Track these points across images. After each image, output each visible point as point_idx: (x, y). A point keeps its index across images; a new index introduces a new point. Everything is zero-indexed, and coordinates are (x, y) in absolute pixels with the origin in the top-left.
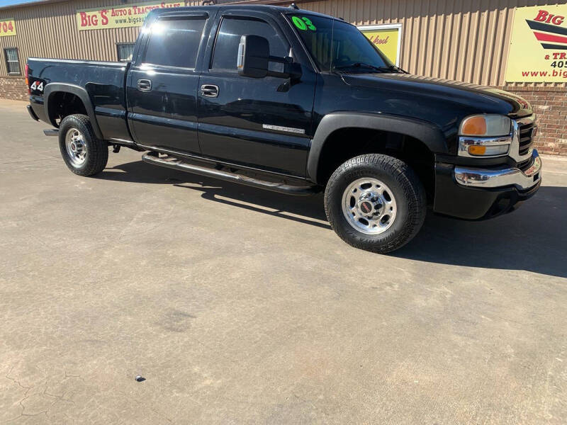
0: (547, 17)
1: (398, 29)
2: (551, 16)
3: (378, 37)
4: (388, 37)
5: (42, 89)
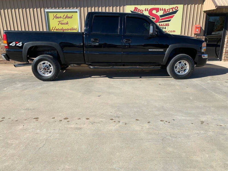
0: (138, 10)
1: (77, 12)
2: (139, 10)
3: (67, 15)
4: (72, 15)
5: (21, 45)
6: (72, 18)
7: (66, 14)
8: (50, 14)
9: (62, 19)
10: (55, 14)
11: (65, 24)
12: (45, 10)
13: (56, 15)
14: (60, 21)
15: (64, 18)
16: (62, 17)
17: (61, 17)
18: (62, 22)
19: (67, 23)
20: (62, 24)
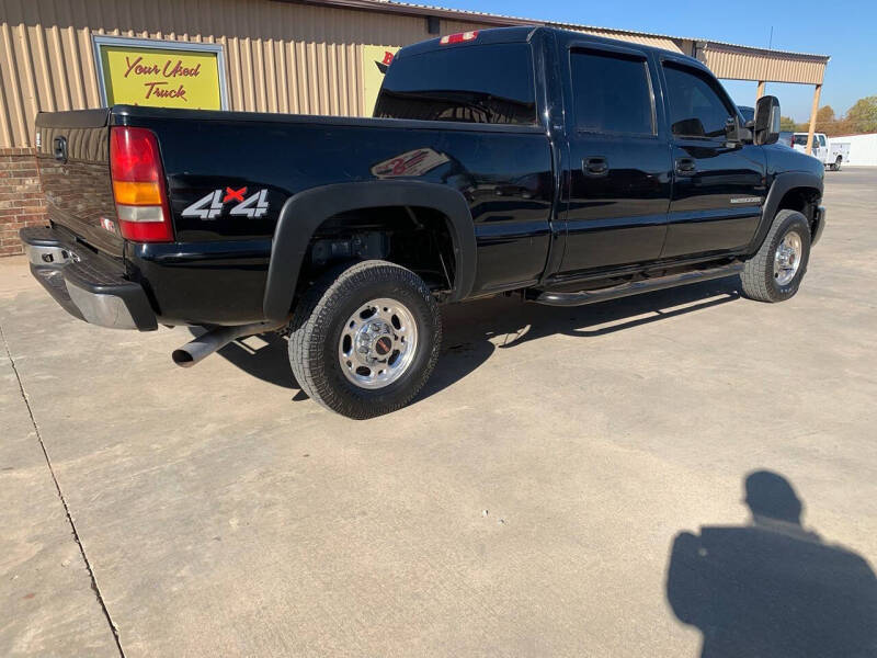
3: (180, 62)
4: (199, 66)
5: (260, 212)
6: (196, 74)
7: (175, 59)
8: (111, 54)
9: (159, 77)
10: (134, 56)
11: (173, 94)
12: (97, 39)
13: (138, 61)
14: (153, 85)
15: (168, 72)
16: (160, 67)
17: (156, 71)
18: (161, 87)
19: (181, 93)
20: (159, 94)
